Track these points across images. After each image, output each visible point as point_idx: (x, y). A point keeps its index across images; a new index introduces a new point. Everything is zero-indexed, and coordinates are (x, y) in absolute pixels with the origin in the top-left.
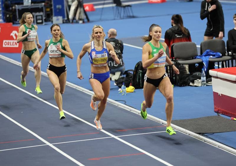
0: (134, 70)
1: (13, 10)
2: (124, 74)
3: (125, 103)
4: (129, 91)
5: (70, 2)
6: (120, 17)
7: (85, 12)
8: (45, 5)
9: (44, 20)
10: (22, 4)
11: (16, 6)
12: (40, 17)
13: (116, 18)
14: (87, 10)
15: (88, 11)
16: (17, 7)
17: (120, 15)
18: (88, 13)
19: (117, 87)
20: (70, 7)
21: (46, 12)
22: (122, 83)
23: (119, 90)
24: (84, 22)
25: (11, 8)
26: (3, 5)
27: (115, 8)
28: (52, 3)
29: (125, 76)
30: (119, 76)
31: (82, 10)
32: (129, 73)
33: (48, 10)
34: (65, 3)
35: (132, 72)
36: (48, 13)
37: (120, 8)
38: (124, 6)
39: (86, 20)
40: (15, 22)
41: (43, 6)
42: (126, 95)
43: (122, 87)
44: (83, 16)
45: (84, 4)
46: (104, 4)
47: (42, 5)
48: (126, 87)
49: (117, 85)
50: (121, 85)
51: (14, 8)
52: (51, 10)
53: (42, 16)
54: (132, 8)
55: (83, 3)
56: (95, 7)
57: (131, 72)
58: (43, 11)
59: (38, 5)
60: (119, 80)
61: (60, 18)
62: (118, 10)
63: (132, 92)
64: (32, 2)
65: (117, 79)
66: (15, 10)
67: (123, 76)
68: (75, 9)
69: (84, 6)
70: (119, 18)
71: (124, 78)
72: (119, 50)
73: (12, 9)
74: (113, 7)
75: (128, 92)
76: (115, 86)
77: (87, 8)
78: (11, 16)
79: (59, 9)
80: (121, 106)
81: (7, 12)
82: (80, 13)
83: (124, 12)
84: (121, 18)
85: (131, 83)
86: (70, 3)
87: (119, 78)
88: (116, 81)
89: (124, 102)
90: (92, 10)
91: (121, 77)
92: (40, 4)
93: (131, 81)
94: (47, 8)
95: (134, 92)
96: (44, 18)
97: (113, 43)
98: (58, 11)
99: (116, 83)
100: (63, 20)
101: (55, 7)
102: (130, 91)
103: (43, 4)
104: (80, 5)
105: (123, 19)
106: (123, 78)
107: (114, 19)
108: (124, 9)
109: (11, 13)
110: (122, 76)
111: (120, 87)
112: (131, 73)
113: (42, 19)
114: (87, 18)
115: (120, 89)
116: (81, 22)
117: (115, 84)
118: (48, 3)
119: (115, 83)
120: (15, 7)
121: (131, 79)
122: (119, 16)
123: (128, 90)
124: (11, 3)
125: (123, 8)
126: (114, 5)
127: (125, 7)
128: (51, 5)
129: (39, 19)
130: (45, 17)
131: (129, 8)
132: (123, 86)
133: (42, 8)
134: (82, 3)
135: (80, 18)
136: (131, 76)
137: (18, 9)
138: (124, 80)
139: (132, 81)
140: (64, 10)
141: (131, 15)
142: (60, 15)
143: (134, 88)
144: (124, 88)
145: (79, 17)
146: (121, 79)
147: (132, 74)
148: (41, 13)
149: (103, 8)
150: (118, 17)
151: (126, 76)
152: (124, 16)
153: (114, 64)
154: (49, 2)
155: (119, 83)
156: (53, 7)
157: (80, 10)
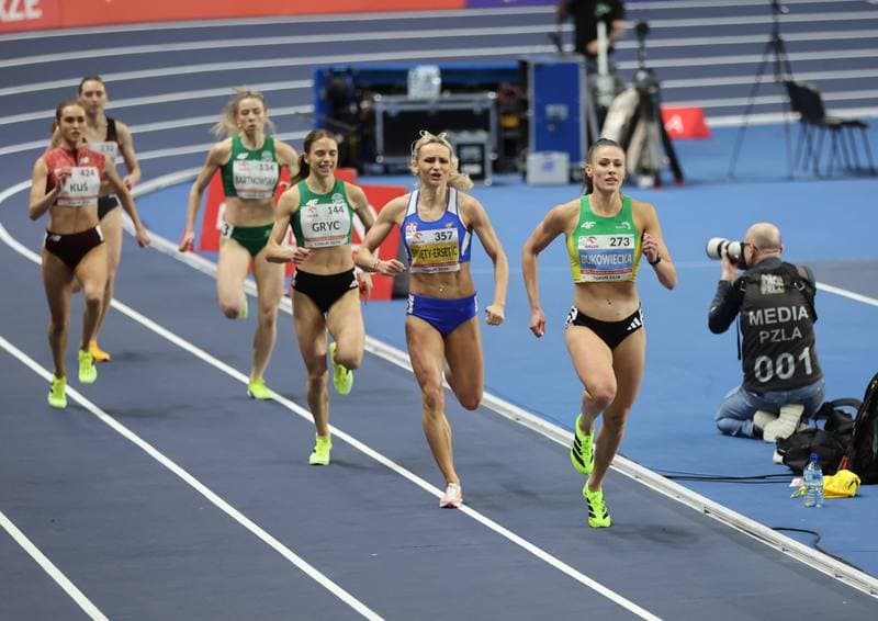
0: (861, 399)
1: (363, 117)
2: (816, 419)
3: (817, 541)
4: (836, 490)
5: (606, 94)
6: (816, 170)
7: (666, 139)
8: (497, 103)
9: (488, 167)
10: (404, 90)
11: (378, 98)
12: (475, 152)
13: (798, 173)
14: (674, 130)
15: (680, 136)
16: (381, 103)
17: (816, 162)
18: (677, 145)
19: (785, 469)
20: (602, 114)
21: (502, 129)
22: (806, 455)
23: (792, 485)
24: (658, 184)
25: (353, 108)
26: (323, 93)
27: (797, 131)
28: (531, 94)
29: (821, 424)
30: (795, 424)
31: (654, 129)
32: (842, 412)
33: (511, 122)
34: (584, 98)
35: (853, 411)
36: (509, 134)
37: (817, 131)
38: (837, 122)
39: (667, 176)
40: (366, 166)
41: (489, 105)
42: (823, 506)
43: (805, 472)
44: (659, 160)
45: (666, 106)
46: (749, 110)
47: (484, 101)
48: (825, 473)
49: (785, 461)
50: (804, 462)
51: (365, 105)
52: (524, 123)
53: (481, 146)
54: (868, 132)
55: (660, 101)
56: (712, 122)
57: (847, 409)
58: (487, 129)
59: (469, 101)
60: (795, 443)
61: (560, 160)
62: (810, 140)
63: (850, 496)
64: (444, 87)
65: (785, 437)
66: (371, 114)
67: (811, 425)
68: (623, 127)
69: (665, 117)
70: (810, 173)
71: (818, 433)
72: (802, 308)
73: (359, 108)
74: (787, 127)
75: (830, 493)
76: (778, 463)
77: (675, 125)
78: (353, 140)
79: (556, 121)
80: (797, 551)
81: (338, 124)
82: (644, 144)
83: (835, 148)
84: (817, 175)
85: (844, 458)
86: (604, 100)
87: (795, 432)
88: (781, 442)
89: (812, 537)
90: (699, 132)
91: (804, 427)
92: (477, 97)
93: (846, 448)
94: (507, 114)
95: (856, 495)
96: (491, 157)
97: (775, 278)
98: (551, 128)
99: (779, 453)
100: (571, 171)
101: (540, 111)
102: (841, 491)
103: (492, 96)
104: (648, 108)
105: (829, 177)
106: (813, 433)
107: (790, 178)
108: (834, 137)
109: (354, 129)
110: (807, 423)
111: (798, 472)
112: (849, 416)
113: (482, 162)
114: (675, 167)
115: (796, 481)
116: (646, 181)
117: (778, 458)
118: (511, 94)
119: (776, 453)
120: (373, 101)
121: (847, 438)
122: (811, 165)
123: (830, 488)
124: (358, 87)
125: (828, 134)
126: (793, 117)
127: (837, 127)
128: (524, 104)
129: (471, 162)
130: (495, 151)
131: (857, 132)
132: (810, 467)
133: (486, 113)
134: (654, 100)
135: (646, 163)
136: (847, 427)
137: (385, 114)
138: (815, 443)
139: (850, 448)
140: (576, 126)
141: (864, 162)
142: (560, 149)
143: (859, 481)
144: (816, 477)
145: (641, 158)
146: (805, 438)
147: (854, 417)
148: (481, 136)
149: (743, 129)
150: (806, 167)
151: (826, 427)
152: (830, 168)
153: (779, 369)
154: (516, 90)
155: (796, 453)
156: (531, 113)
157: (647, 129)
